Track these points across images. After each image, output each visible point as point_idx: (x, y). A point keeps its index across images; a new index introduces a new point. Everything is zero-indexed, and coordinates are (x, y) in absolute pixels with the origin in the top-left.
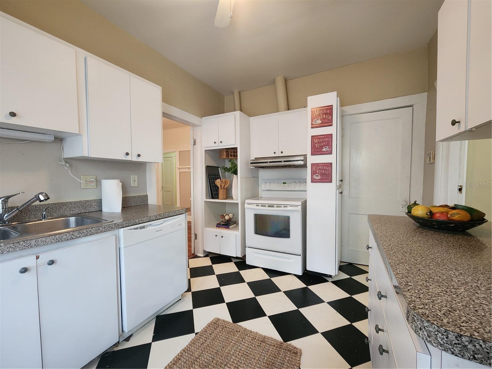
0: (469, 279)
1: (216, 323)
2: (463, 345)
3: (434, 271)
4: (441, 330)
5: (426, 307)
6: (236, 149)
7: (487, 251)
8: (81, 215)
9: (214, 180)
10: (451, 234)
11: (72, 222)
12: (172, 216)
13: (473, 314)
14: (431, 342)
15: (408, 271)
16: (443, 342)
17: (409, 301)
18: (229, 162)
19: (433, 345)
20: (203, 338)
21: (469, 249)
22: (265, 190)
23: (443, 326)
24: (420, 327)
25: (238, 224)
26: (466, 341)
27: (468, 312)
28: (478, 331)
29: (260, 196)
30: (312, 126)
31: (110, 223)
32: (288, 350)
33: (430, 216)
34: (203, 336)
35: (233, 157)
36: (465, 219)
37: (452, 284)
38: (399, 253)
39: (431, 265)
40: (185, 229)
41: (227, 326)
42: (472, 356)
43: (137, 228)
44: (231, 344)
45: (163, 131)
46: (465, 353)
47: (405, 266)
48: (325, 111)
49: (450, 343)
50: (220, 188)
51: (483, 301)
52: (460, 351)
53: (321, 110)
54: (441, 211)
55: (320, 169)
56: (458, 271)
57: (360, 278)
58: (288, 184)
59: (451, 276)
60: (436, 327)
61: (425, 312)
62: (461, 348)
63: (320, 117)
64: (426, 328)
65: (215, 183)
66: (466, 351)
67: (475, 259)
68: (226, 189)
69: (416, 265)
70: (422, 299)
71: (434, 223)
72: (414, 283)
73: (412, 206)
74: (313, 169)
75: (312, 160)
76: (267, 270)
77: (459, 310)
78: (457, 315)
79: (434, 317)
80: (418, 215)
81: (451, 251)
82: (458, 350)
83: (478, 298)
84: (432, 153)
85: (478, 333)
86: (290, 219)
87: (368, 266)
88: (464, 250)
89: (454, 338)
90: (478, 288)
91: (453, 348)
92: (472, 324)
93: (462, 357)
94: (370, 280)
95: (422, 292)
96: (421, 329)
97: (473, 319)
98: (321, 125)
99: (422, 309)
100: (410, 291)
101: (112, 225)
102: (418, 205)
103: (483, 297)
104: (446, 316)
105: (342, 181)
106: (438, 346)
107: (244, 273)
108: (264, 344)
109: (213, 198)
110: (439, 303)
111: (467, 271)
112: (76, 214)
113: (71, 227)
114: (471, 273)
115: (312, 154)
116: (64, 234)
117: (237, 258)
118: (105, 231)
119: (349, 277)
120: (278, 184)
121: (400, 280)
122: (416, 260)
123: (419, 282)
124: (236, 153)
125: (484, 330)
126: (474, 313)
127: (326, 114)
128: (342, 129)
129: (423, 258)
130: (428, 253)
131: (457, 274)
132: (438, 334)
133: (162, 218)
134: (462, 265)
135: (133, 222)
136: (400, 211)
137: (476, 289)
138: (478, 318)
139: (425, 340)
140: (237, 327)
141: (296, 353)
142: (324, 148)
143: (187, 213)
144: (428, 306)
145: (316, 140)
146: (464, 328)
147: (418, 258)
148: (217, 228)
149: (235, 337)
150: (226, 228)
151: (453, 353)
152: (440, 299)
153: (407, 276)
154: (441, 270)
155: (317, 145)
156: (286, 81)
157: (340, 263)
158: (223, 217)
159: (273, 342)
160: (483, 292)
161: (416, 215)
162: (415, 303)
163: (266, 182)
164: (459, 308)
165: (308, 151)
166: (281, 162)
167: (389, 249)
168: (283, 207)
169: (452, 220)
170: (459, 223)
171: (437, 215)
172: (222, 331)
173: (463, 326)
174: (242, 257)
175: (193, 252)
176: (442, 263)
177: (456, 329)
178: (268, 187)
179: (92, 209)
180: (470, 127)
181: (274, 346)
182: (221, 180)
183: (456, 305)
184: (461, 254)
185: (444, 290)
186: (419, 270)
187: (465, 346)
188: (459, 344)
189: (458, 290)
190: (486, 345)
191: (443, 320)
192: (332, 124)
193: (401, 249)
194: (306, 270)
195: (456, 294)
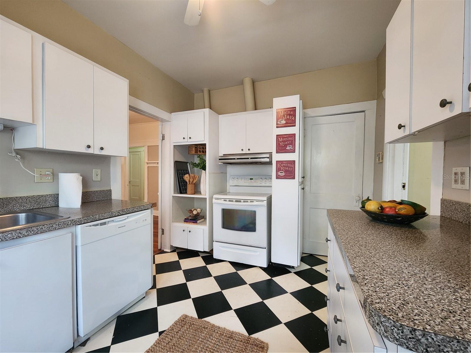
0: (417, 270)
1: (184, 320)
2: (417, 339)
3: (387, 263)
4: (397, 325)
5: (383, 301)
6: (205, 145)
7: (429, 242)
8: (34, 211)
9: (182, 175)
10: (399, 226)
11: (22, 218)
12: (136, 212)
13: (423, 306)
14: (388, 337)
15: (364, 264)
16: (399, 337)
17: (367, 296)
18: (198, 157)
19: (389, 340)
20: (169, 337)
21: (415, 241)
22: (233, 186)
23: (398, 321)
24: (377, 322)
25: (206, 219)
26: (419, 335)
27: (419, 304)
28: (429, 324)
29: (228, 191)
30: (277, 126)
31: (66, 220)
32: (255, 345)
33: (381, 211)
34: (169, 335)
35: (201, 153)
36: (410, 213)
37: (403, 276)
38: (356, 246)
39: (384, 257)
40: (150, 225)
41: (195, 323)
42: (425, 349)
43: (97, 225)
44: (198, 342)
45: (129, 125)
46: (419, 347)
47: (362, 259)
48: (289, 112)
49: (405, 338)
50: (188, 183)
51: (431, 292)
52: (414, 345)
53: (286, 111)
54: (389, 206)
55: (284, 166)
56: (407, 263)
57: (319, 269)
58: (255, 180)
59: (402, 268)
60: (392, 322)
61: (381, 307)
62: (415, 342)
63: (285, 118)
64: (383, 323)
65: (183, 179)
66: (420, 345)
67: (420, 250)
68: (195, 184)
69: (371, 258)
70: (378, 293)
71: (385, 217)
72: (370, 277)
73: (365, 201)
74: (278, 166)
75: (277, 157)
76: (233, 264)
77: (411, 302)
78: (410, 308)
79: (390, 312)
80: (371, 210)
81: (400, 243)
82: (413, 344)
83: (426, 289)
84: (381, 154)
85: (429, 325)
86: (256, 213)
87: (327, 256)
88: (411, 242)
89: (409, 333)
90: (425, 279)
91: (408, 343)
92: (424, 317)
93: (416, 351)
94: (329, 271)
95: (378, 285)
96: (378, 324)
97: (424, 311)
98: (285, 125)
99: (378, 303)
100: (367, 285)
101: (68, 222)
102: (370, 200)
103: (430, 288)
104: (400, 309)
105: (303, 177)
106: (394, 341)
107: (211, 268)
108: (232, 340)
109: (181, 193)
110: (393, 296)
111: (415, 262)
112: (27, 209)
113: (21, 224)
114: (418, 264)
115: (277, 152)
116: (10, 232)
117: (204, 252)
118: (59, 229)
119: (309, 267)
120: (245, 180)
121: (357, 274)
122: (371, 253)
123: (375, 275)
124: (205, 149)
125: (434, 322)
126: (425, 305)
127: (290, 115)
128: (304, 130)
129: (377, 251)
130: (381, 245)
131: (407, 265)
132: (394, 329)
133: (126, 213)
134: (410, 257)
135: (93, 218)
136: (355, 205)
137: (423, 280)
138: (428, 310)
139: (382, 335)
140: (205, 323)
141: (263, 348)
142: (288, 147)
143: (153, 208)
144: (384, 300)
145: (280, 139)
146: (417, 322)
147: (372, 251)
148: (185, 223)
149: (202, 334)
150: (193, 223)
151: (408, 348)
152: (394, 292)
153: (364, 269)
154: (393, 262)
155: (282, 143)
156: (253, 83)
157: (302, 254)
158: (191, 211)
159: (241, 337)
160: (430, 283)
161: (369, 210)
162: (372, 298)
163: (234, 177)
164: (411, 300)
165: (274, 150)
166: (248, 158)
167: (346, 242)
168: (249, 202)
169: (399, 214)
170: (405, 217)
171: (387, 210)
172: (190, 328)
173: (416, 320)
174: (209, 251)
175: (159, 248)
176: (393, 255)
177: (410, 323)
178: (235, 182)
179: (48, 205)
180: (413, 131)
181: (242, 341)
182: (189, 175)
183: (408, 298)
184: (409, 246)
185: (396, 282)
186: (374, 263)
187: (419, 340)
188: (413, 338)
189: (408, 282)
190: (437, 338)
191: (398, 314)
192: (295, 124)
193: (357, 242)
194: (270, 262)
195: (407, 286)
